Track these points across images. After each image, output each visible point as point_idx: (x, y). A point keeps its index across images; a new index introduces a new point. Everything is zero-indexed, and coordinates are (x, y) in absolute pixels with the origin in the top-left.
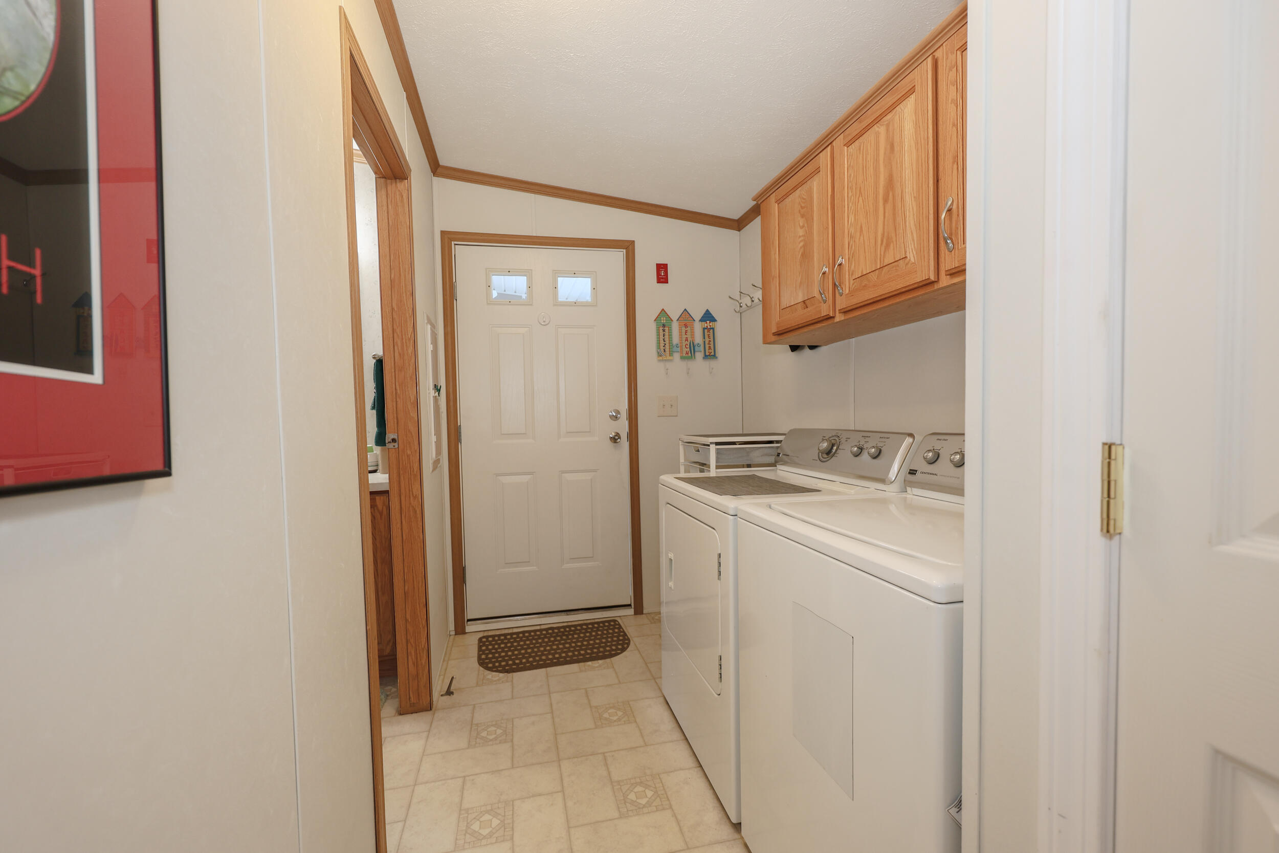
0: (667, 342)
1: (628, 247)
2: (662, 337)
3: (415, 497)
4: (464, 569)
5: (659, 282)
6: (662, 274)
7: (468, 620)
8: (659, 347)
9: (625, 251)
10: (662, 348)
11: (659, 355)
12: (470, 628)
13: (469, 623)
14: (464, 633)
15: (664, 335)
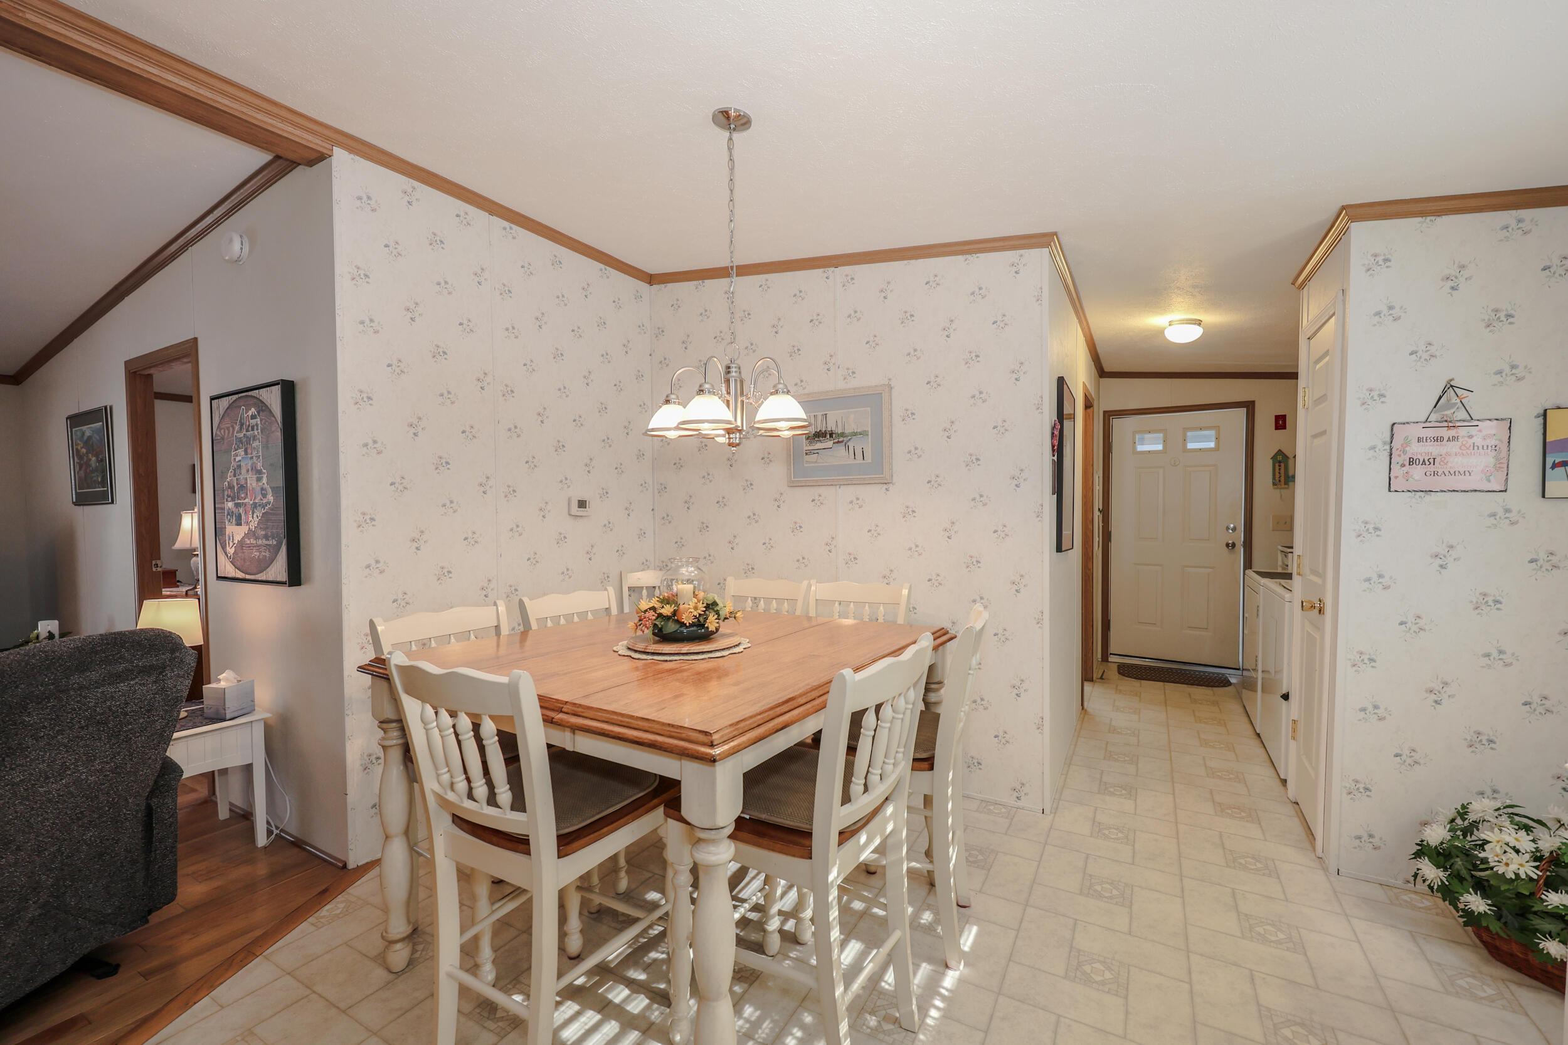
0: (1283, 475)
1: (1249, 406)
2: (1277, 470)
3: (1089, 570)
4: (1109, 621)
5: (1277, 428)
6: (1281, 423)
7: (1111, 654)
8: (1274, 478)
9: (1245, 409)
10: (1277, 479)
11: (1274, 484)
12: (1112, 659)
13: (1111, 656)
14: (1107, 661)
15: (1280, 469)
